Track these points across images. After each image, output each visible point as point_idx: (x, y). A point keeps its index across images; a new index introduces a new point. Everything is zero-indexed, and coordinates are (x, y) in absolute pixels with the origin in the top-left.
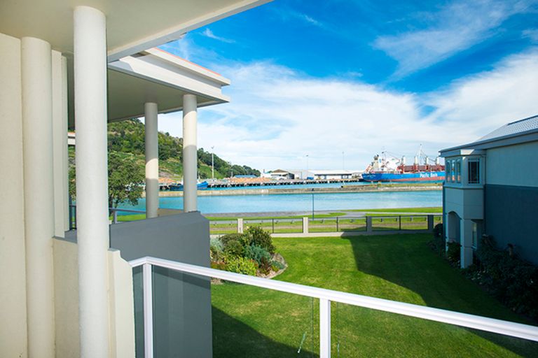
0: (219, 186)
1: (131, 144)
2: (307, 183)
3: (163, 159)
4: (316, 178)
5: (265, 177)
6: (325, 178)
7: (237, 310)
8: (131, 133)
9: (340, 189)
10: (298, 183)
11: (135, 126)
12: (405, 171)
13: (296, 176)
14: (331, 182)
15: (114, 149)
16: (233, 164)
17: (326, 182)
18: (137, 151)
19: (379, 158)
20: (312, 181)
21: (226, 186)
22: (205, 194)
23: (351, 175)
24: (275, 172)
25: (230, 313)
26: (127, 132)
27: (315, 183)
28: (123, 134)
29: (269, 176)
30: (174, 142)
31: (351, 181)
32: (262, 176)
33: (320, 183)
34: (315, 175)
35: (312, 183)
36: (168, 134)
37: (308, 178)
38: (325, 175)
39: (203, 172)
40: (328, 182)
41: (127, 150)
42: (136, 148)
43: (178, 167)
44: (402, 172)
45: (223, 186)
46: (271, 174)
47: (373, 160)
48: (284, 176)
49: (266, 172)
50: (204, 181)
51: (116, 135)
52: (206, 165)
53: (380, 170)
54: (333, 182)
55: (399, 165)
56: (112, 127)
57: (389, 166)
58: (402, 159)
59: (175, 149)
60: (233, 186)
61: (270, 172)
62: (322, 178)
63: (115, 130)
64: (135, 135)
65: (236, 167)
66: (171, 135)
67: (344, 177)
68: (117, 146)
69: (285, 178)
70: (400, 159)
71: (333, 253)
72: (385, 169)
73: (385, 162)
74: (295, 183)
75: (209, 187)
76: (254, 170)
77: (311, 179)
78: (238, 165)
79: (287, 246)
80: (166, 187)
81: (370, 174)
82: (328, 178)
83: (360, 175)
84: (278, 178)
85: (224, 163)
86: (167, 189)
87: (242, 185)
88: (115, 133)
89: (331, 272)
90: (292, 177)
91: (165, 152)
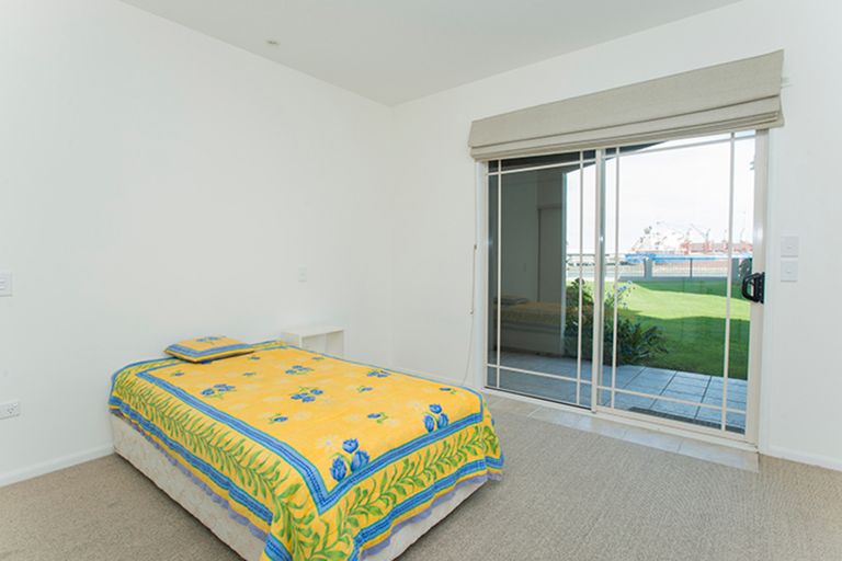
12: (693, 251)
19: (652, 231)
44: (686, 253)
47: (643, 234)
53: (654, 249)
55: (682, 241)
57: (666, 243)
58: (688, 234)
70: (685, 233)
72: (661, 248)
73: (661, 237)
81: (638, 254)
83: (623, 256)
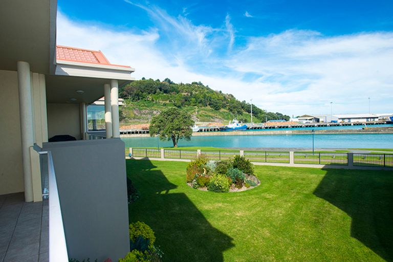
0: (255, 128)
1: (197, 100)
2: (331, 126)
3: (217, 110)
4: (340, 121)
5: (294, 121)
6: (350, 121)
7: (204, 206)
8: (197, 93)
9: (360, 131)
10: (322, 126)
11: (199, 88)
13: (321, 120)
14: (354, 125)
15: (186, 104)
16: (268, 112)
17: (350, 125)
18: (200, 105)
20: (335, 124)
21: (261, 128)
22: (242, 134)
23: (378, 118)
24: (302, 117)
25: (198, 208)
26: (194, 92)
27: (338, 125)
28: (191, 93)
29: (297, 120)
30: (224, 97)
31: (377, 124)
32: (290, 120)
33: (343, 125)
34: (339, 119)
35: (335, 125)
36: (221, 92)
37: (332, 122)
38: (349, 119)
39: (245, 118)
40: (352, 124)
41: (194, 104)
42: (199, 103)
43: (227, 115)
45: (258, 128)
46: (299, 118)
48: (310, 120)
49: (294, 117)
50: (244, 124)
51: (187, 95)
52: (247, 113)
54: (357, 124)
56: (185, 90)
59: (225, 102)
60: (267, 128)
61: (298, 117)
62: (346, 121)
63: (187, 92)
64: (199, 94)
65: (270, 114)
66: (222, 92)
67: (369, 120)
68: (188, 102)
69: (311, 122)
71: (303, 179)
74: (319, 126)
75: (248, 129)
76: (285, 116)
77: (334, 122)
78: (272, 112)
79: (270, 172)
80: (217, 129)
82: (352, 121)
83: (389, 118)
84: (305, 122)
85: (261, 111)
86: (218, 130)
87: (274, 128)
88: (187, 93)
89: (289, 192)
90: (318, 120)
91: (219, 104)
